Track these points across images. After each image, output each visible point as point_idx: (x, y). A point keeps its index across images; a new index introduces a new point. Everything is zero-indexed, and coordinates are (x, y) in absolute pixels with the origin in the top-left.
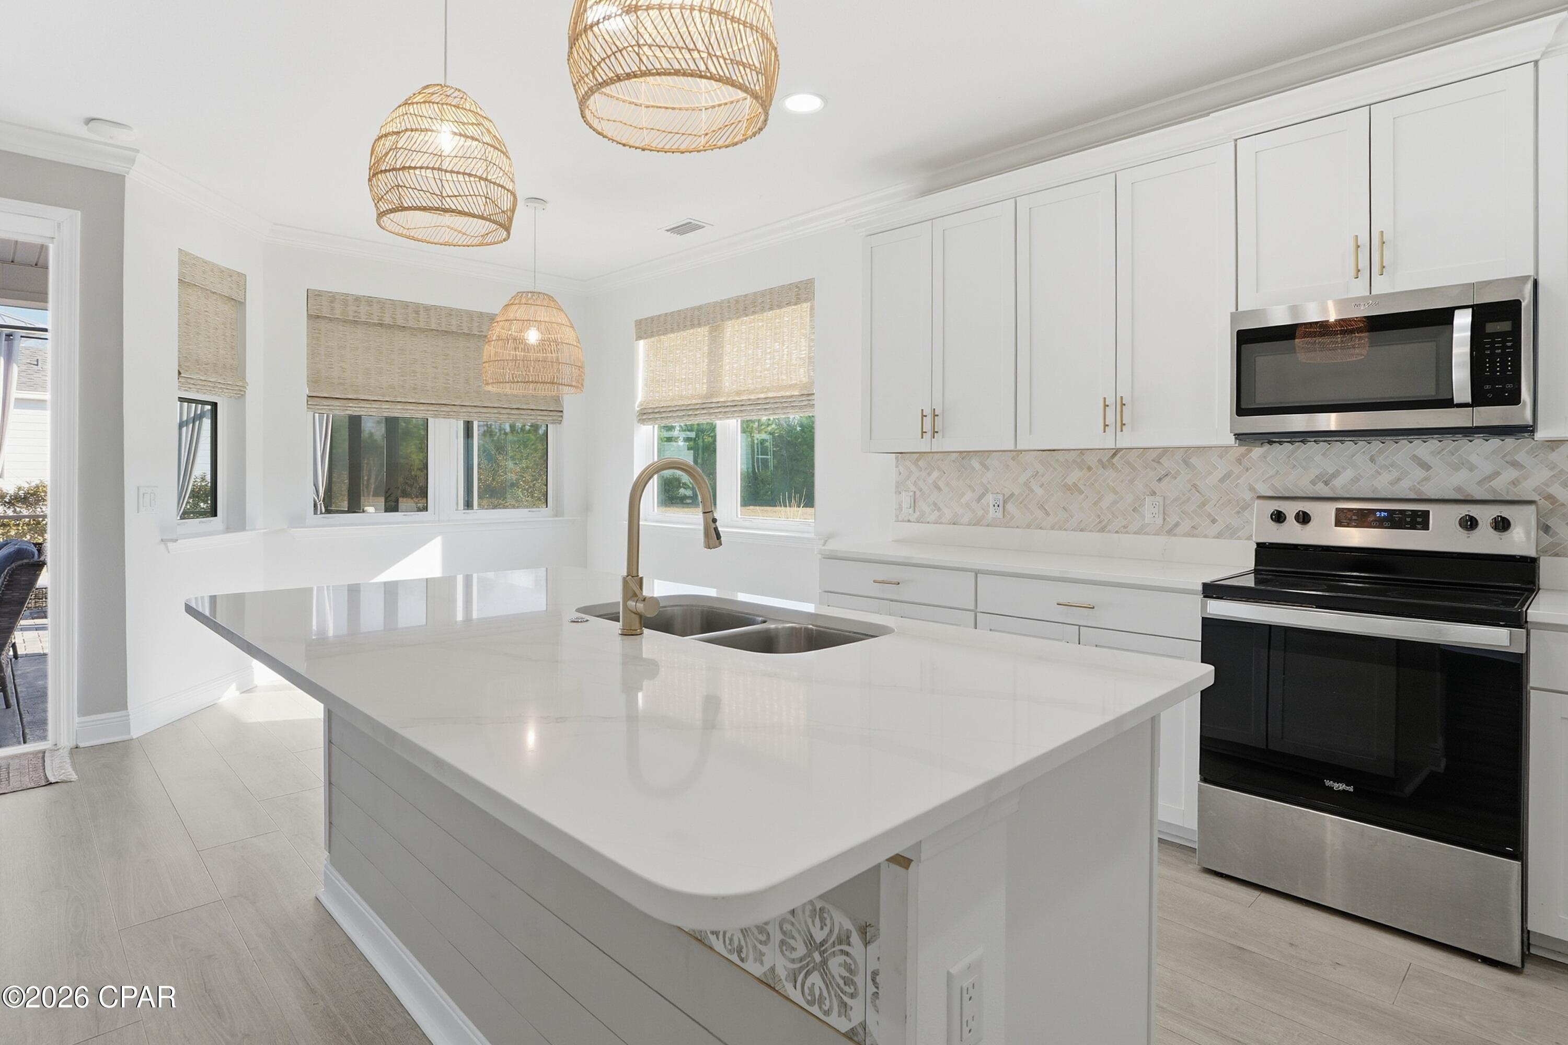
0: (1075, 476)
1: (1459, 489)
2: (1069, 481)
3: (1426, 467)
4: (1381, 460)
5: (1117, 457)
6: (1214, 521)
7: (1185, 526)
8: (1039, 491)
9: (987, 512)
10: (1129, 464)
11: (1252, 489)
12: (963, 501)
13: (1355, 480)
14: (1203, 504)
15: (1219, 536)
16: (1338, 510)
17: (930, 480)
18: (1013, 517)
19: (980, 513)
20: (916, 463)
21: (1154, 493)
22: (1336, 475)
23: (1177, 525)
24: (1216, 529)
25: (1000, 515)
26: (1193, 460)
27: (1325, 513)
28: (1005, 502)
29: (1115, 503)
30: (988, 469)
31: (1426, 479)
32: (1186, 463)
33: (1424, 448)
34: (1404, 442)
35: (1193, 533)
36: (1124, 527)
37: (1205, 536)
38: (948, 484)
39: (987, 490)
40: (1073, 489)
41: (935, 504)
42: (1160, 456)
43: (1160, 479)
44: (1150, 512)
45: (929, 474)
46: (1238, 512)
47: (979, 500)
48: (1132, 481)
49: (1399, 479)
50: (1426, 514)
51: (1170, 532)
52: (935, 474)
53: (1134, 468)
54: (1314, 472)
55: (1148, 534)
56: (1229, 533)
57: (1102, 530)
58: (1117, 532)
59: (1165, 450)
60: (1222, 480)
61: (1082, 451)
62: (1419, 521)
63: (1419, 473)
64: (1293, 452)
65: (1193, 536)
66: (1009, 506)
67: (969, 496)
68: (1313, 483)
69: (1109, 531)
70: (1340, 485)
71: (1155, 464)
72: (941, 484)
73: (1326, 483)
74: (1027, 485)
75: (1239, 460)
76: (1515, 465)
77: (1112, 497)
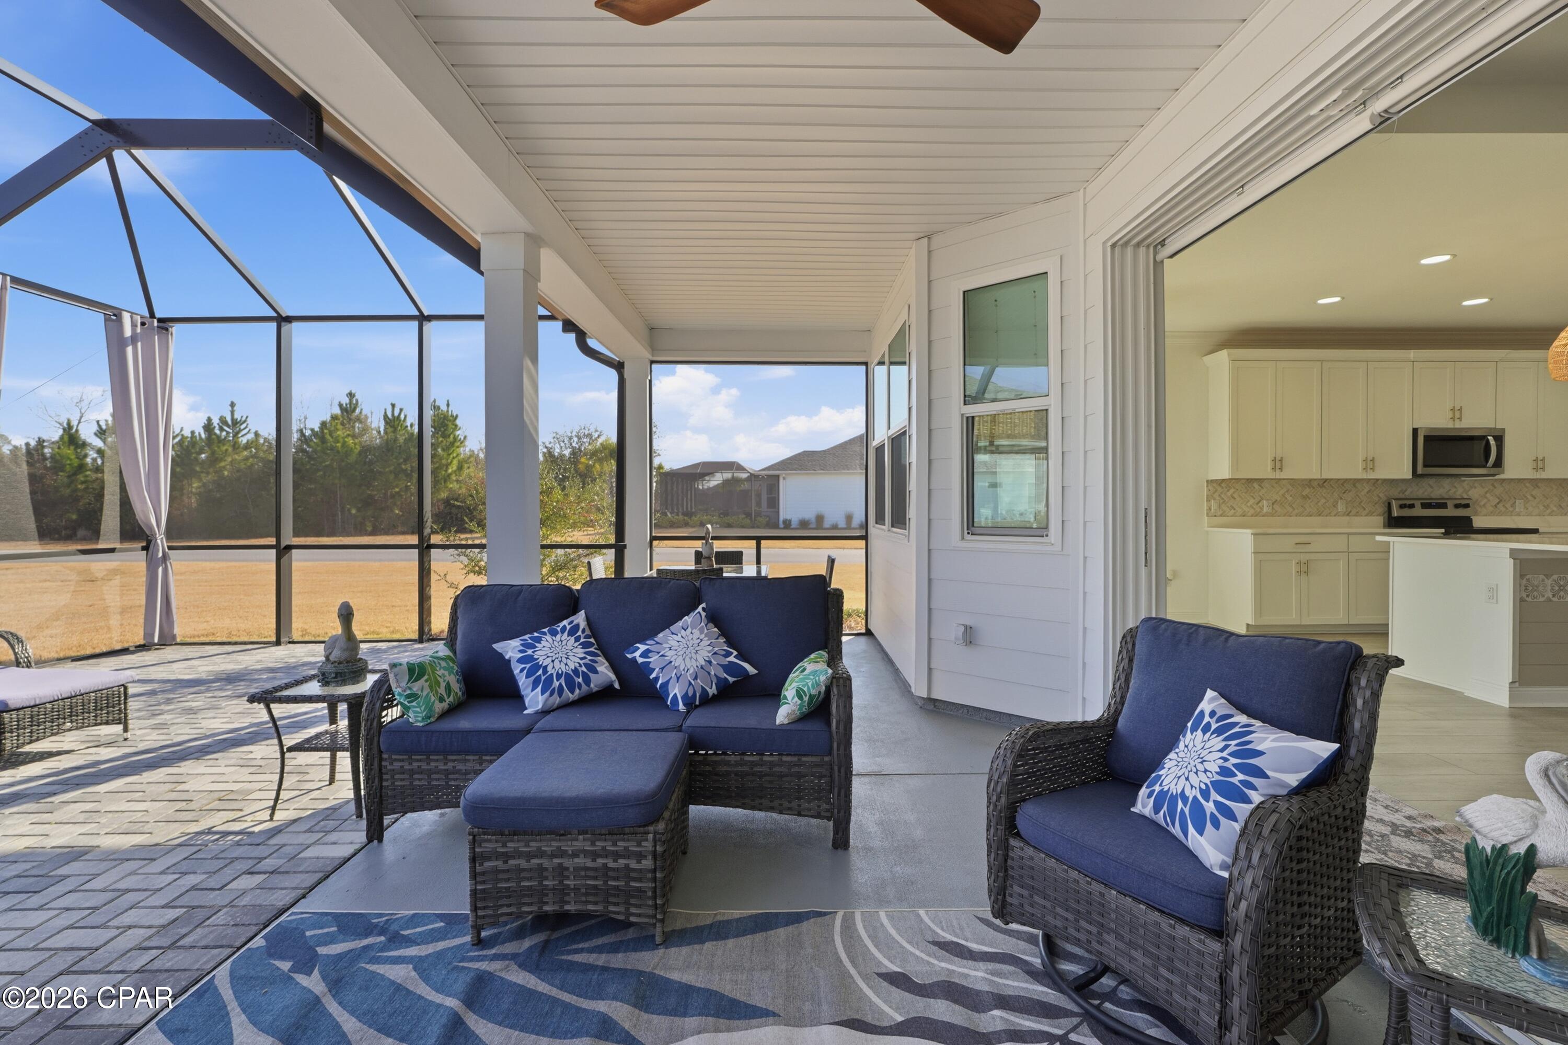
0: (1307, 491)
2: (1304, 494)
3: (1432, 487)
6: (1364, 509)
7: (1354, 512)
8: (1290, 499)
9: (1262, 509)
10: (1332, 485)
11: (1378, 496)
12: (1249, 504)
13: (1411, 492)
14: (1361, 502)
15: (1367, 515)
16: (1420, 503)
17: (1229, 494)
18: (1276, 512)
19: (1258, 510)
20: (1220, 485)
21: (1341, 498)
23: (1350, 512)
24: (1365, 512)
25: (1270, 510)
26: (1357, 485)
27: (1418, 504)
28: (1273, 504)
29: (1325, 502)
30: (1262, 488)
32: (1354, 485)
36: (1329, 512)
37: (1362, 516)
38: (1240, 496)
39: (1262, 499)
40: (1305, 497)
41: (1233, 507)
42: (1344, 482)
43: (1342, 491)
44: (1341, 507)
45: (1228, 491)
46: (1374, 505)
47: (1258, 504)
48: (1334, 493)
50: (1446, 503)
51: (1348, 515)
52: (1232, 491)
53: (1333, 487)
55: (1339, 514)
56: (1370, 514)
57: (1320, 515)
58: (1326, 514)
59: (1346, 480)
61: (1311, 480)
62: (1444, 506)
65: (1357, 516)
66: (1274, 506)
67: (1252, 501)
69: (1323, 514)
71: (1342, 486)
72: (1235, 496)
74: (1283, 495)
75: (1374, 485)
76: (1455, 487)
77: (1323, 501)
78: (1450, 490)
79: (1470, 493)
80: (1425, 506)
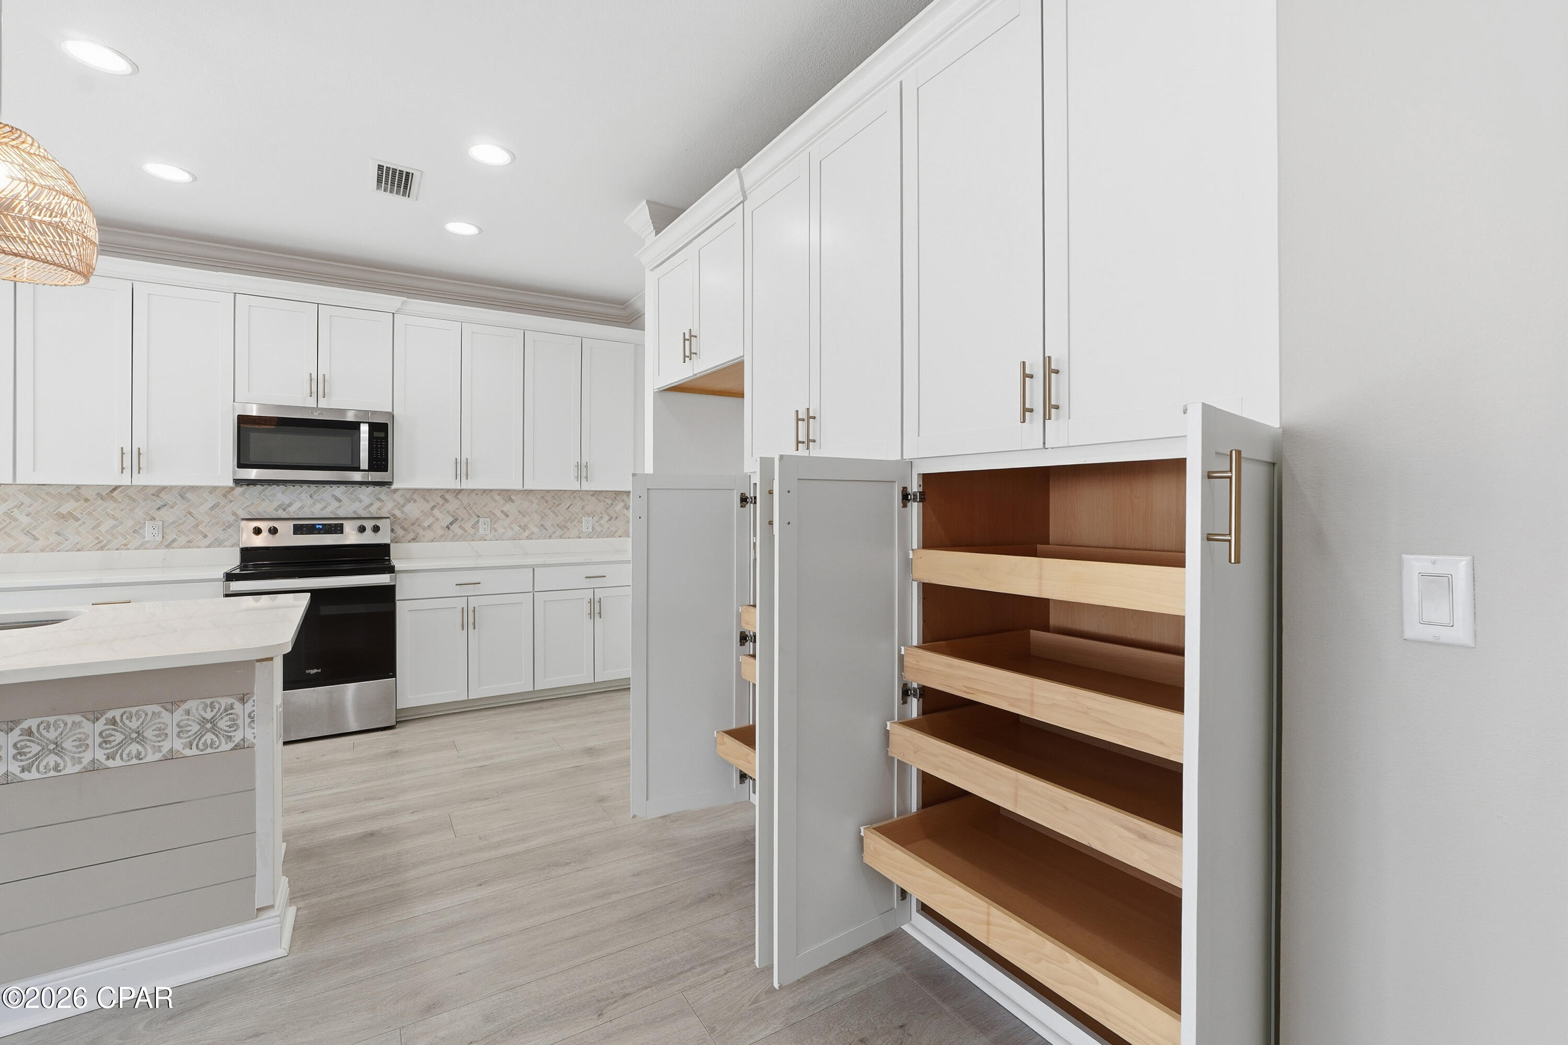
0: (70, 506)
1: (355, 512)
2: (63, 510)
3: (339, 500)
4: (315, 496)
5: (116, 492)
6: (205, 536)
7: (183, 541)
8: (25, 520)
10: (130, 498)
11: (234, 514)
13: (302, 507)
14: (197, 526)
15: (209, 546)
16: (294, 525)
21: (153, 519)
22: (290, 505)
23: (174, 541)
24: (207, 542)
26: (189, 495)
27: (286, 529)
29: (115, 527)
31: (340, 507)
32: (181, 496)
33: (339, 491)
34: (327, 487)
35: (189, 544)
36: (125, 545)
37: (199, 547)
40: (67, 517)
43: (159, 508)
44: (150, 532)
46: (224, 530)
48: (132, 510)
49: (325, 508)
50: (341, 525)
51: (168, 546)
53: (134, 500)
54: (276, 504)
55: (148, 549)
56: (218, 543)
57: (102, 548)
58: (117, 549)
59: (163, 488)
60: (212, 508)
62: (338, 529)
63: (335, 504)
64: (264, 491)
65: (189, 547)
68: (276, 510)
69: (109, 549)
70: (293, 511)
71: (154, 498)
73: (284, 510)
75: (225, 496)
76: (379, 500)
77: (112, 522)
78: (372, 504)
79: (406, 509)
80: (298, 530)
